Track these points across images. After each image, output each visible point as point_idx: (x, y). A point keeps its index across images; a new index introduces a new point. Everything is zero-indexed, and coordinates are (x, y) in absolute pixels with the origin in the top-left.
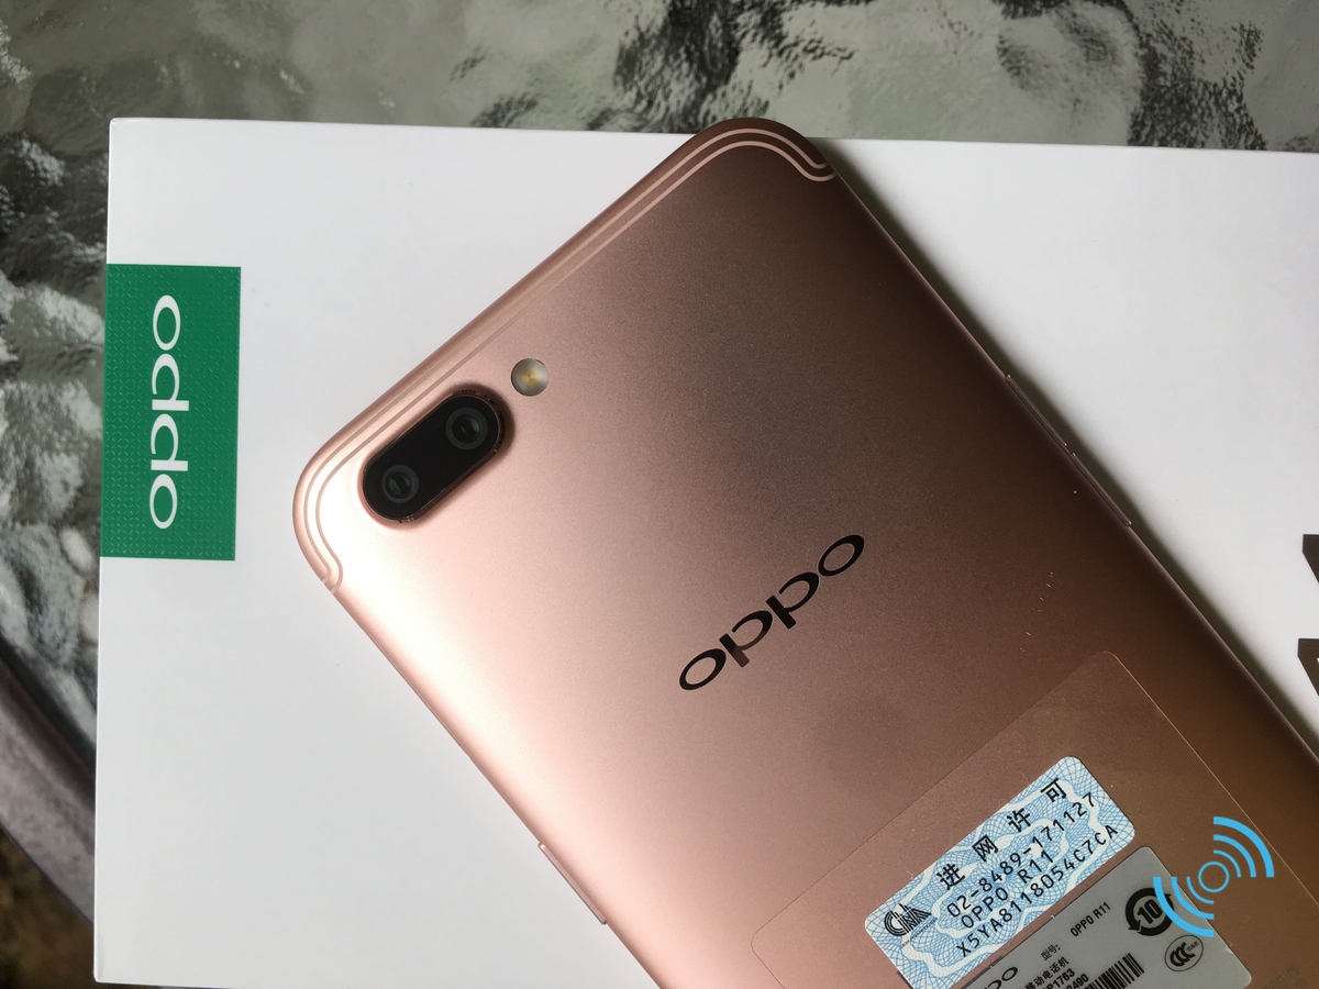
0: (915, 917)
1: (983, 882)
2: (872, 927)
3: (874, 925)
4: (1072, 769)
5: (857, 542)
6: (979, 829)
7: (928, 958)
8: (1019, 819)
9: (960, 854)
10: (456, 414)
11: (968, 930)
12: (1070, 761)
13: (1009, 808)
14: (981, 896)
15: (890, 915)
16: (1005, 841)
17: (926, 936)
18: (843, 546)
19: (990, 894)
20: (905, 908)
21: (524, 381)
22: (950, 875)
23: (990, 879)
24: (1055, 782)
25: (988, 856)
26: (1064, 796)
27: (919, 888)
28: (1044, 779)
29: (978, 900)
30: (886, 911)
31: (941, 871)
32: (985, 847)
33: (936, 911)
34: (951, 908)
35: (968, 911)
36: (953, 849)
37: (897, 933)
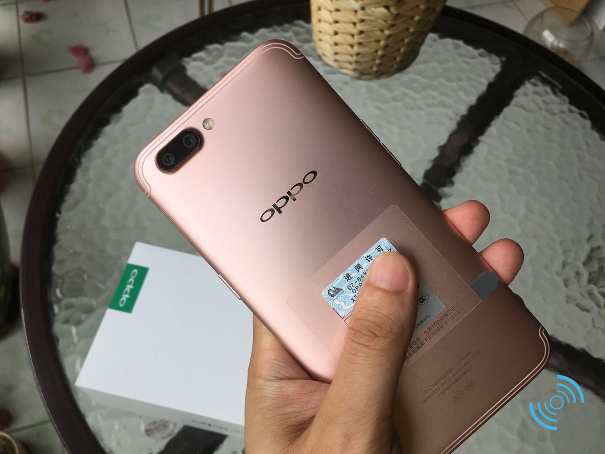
0: (338, 291)
1: (358, 278)
2: (324, 294)
3: (325, 293)
4: (385, 242)
5: (315, 173)
6: (357, 262)
7: (342, 303)
8: (369, 258)
9: (351, 270)
10: (186, 136)
11: (354, 294)
12: (384, 239)
13: (366, 255)
14: (358, 283)
15: (330, 290)
16: (365, 265)
17: (341, 296)
18: (310, 174)
19: (361, 282)
20: (334, 288)
21: (207, 126)
22: (348, 277)
23: (360, 278)
24: (379, 246)
25: (360, 270)
26: (383, 250)
27: (339, 281)
28: (376, 245)
29: (357, 284)
30: (328, 289)
31: (345, 276)
32: (358, 267)
33: (344, 289)
34: (349, 287)
35: (354, 288)
36: (349, 268)
37: (332, 296)
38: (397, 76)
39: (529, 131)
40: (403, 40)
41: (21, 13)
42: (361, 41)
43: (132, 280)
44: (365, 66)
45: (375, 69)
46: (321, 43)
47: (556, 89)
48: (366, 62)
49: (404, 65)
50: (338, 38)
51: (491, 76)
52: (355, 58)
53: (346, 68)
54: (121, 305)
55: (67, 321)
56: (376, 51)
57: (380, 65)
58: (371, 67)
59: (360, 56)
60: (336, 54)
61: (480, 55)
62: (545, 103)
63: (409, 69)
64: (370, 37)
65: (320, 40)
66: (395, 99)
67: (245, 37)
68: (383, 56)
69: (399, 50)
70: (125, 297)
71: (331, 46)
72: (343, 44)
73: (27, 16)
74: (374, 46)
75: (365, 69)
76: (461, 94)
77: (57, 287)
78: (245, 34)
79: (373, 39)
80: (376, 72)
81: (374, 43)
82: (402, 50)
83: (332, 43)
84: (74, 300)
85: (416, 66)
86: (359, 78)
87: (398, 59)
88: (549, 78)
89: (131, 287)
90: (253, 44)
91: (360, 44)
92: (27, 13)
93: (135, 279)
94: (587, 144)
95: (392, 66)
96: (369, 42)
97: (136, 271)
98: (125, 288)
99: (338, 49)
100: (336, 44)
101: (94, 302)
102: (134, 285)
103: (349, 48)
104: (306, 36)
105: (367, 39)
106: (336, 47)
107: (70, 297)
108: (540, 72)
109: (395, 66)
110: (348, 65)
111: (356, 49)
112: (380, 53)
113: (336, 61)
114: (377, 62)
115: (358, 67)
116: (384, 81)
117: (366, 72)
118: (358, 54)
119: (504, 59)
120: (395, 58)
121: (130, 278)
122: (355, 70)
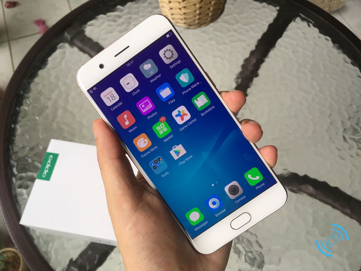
38: (212, 24)
39: (293, 52)
40: (210, 3)
41: (4, 3)
42: (185, 5)
43: (49, 161)
44: (190, 21)
45: (197, 22)
46: (163, 8)
47: (311, 25)
48: (190, 18)
49: (215, 18)
50: (171, 5)
51: (271, 20)
52: (183, 16)
53: (179, 23)
54: (44, 177)
55: (20, 187)
56: (195, 11)
57: (199, 19)
58: (195, 21)
59: (186, 14)
60: (172, 14)
61: (263, 7)
62: (304, 33)
63: (219, 20)
64: (190, 3)
65: (163, 7)
66: (210, 39)
67: (119, 8)
68: (200, 14)
69: (209, 9)
70: (46, 172)
71: (169, 10)
72: (175, 8)
73: (8, 5)
74: (193, 8)
75: (191, 22)
76: (251, 33)
77: (14, 167)
78: (119, 7)
79: (192, 4)
80: (198, 23)
81: (193, 6)
82: (211, 9)
83: (169, 8)
84: (24, 175)
85: (223, 17)
86: (188, 28)
87: (210, 14)
88: (306, 17)
89: (49, 165)
90: (124, 12)
91: (185, 7)
92: (8, 2)
93: (51, 161)
94: (330, 57)
95: (207, 19)
96: (190, 6)
97: (51, 156)
98: (46, 166)
99: (173, 11)
100: (171, 9)
101: (35, 175)
102: (50, 165)
103: (179, 10)
104: (156, 5)
105: (188, 4)
106: (172, 10)
107: (22, 173)
108: (300, 14)
109: (209, 19)
110: (180, 21)
111: (183, 11)
112: (198, 12)
113: (173, 19)
114: (197, 17)
115: (186, 21)
116: (204, 28)
117: (192, 24)
118: (185, 14)
119: (278, 8)
120: (208, 14)
121: (48, 160)
122: (185, 23)
